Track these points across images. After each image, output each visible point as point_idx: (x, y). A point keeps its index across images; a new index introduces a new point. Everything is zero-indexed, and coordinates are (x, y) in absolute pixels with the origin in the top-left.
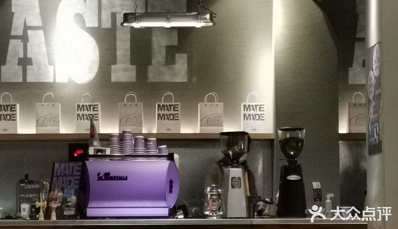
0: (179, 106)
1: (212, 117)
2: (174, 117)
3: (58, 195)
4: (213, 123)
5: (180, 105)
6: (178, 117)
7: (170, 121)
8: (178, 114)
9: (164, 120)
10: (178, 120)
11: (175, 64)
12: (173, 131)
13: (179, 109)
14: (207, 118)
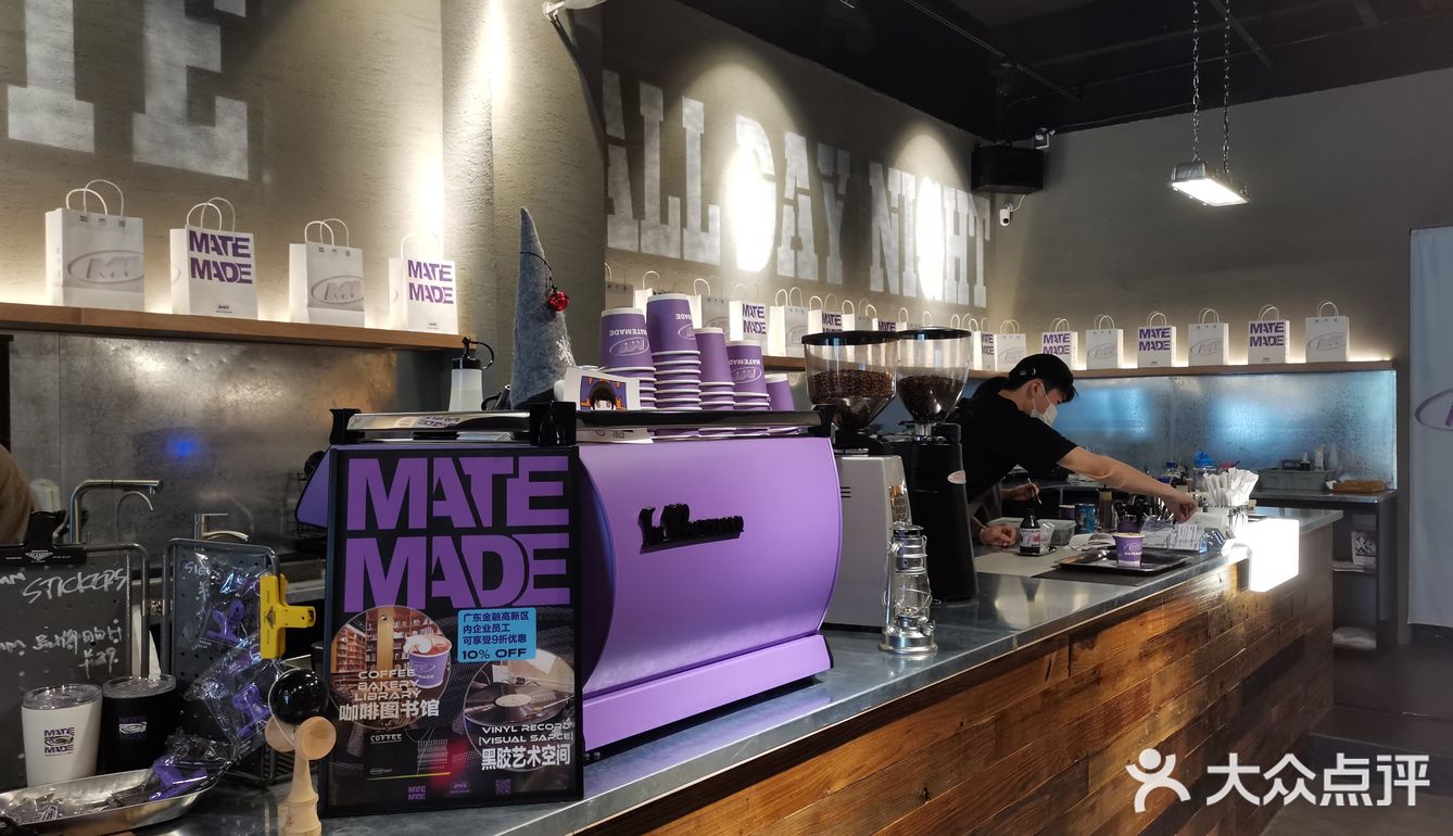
0: (251, 245)
1: (338, 282)
2: (238, 275)
3: (407, 648)
4: (341, 300)
5: (252, 239)
6: (248, 273)
7: (226, 283)
8: (249, 266)
9: (210, 278)
10: (249, 282)
11: (213, 124)
12: (238, 313)
13: (251, 250)
14: (325, 285)
